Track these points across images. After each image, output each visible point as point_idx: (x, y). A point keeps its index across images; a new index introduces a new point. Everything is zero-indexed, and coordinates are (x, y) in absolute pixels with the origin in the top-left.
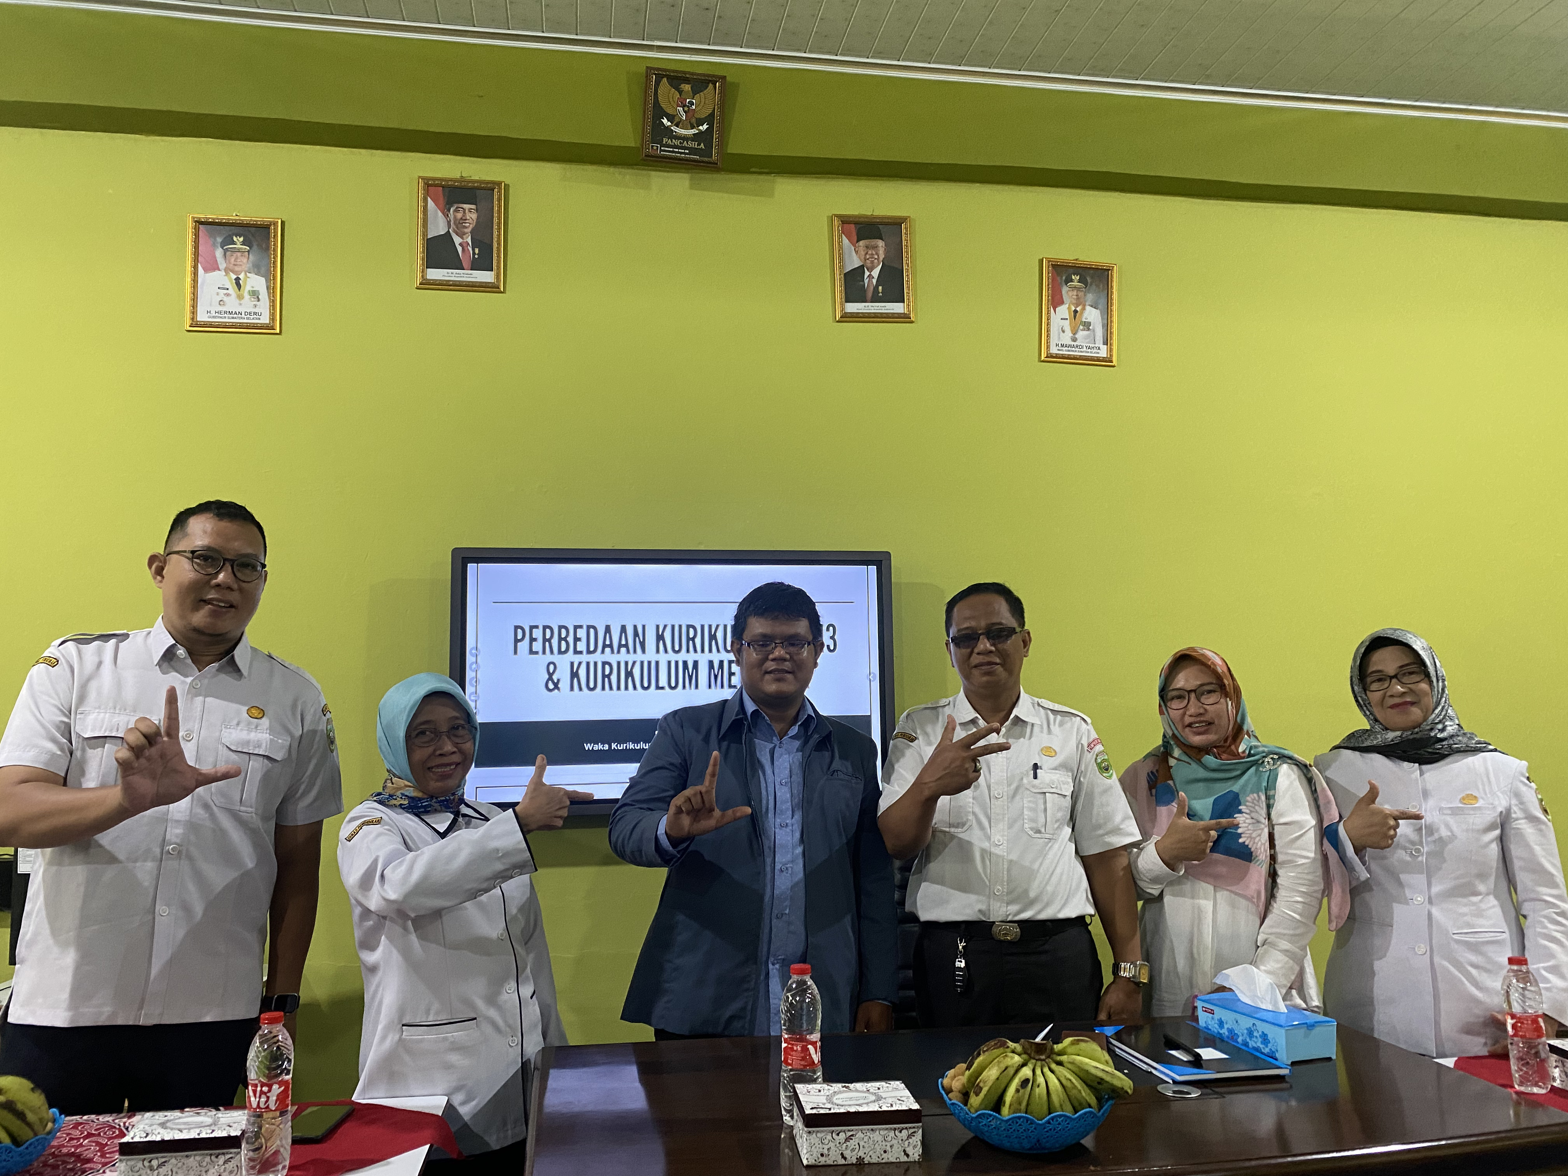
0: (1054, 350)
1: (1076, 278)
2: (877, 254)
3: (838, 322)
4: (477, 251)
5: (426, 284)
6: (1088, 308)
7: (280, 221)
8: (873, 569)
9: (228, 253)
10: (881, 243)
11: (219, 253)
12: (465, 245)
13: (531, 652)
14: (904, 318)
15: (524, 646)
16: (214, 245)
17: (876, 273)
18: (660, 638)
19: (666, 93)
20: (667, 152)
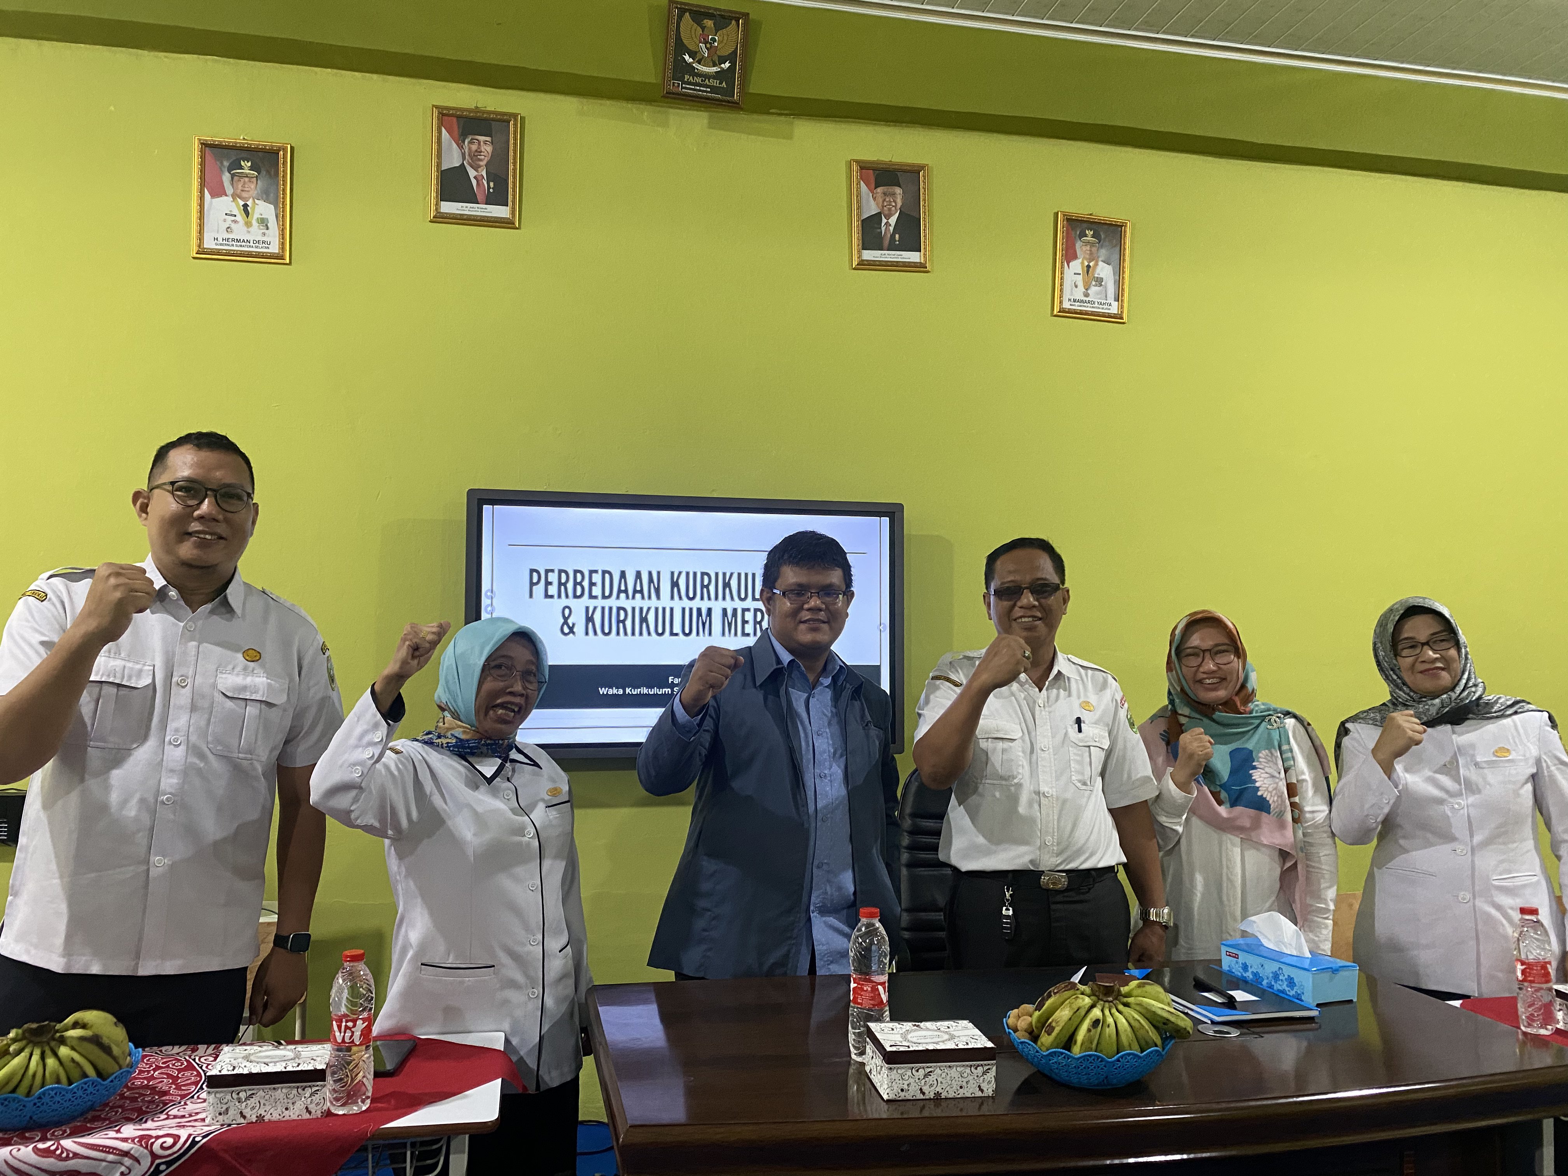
0: (1066, 305)
1: (1090, 233)
2: (895, 201)
3: (854, 269)
4: (492, 184)
5: (440, 218)
6: (1101, 263)
7: (289, 146)
8: (885, 520)
9: (236, 178)
10: (898, 191)
11: (226, 177)
12: (480, 178)
13: (547, 596)
14: (919, 267)
15: (539, 589)
16: (222, 171)
17: (893, 220)
18: (675, 584)
19: (689, 29)
20: (689, 90)
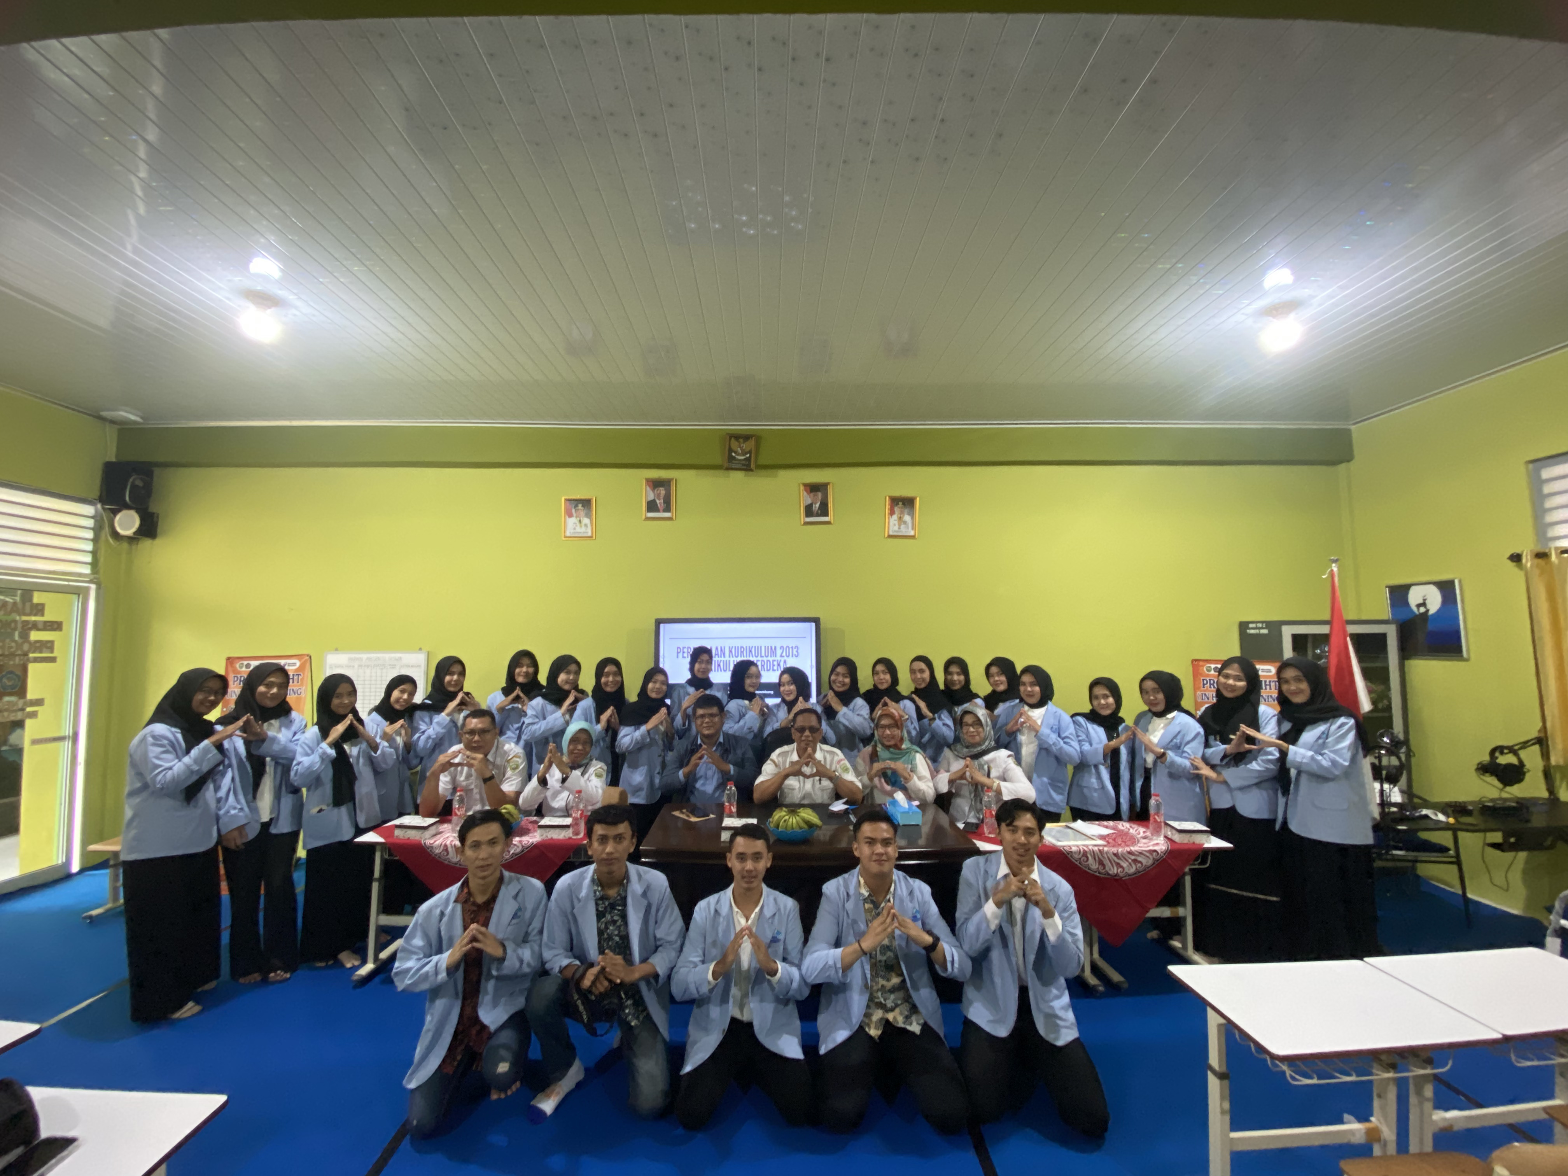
0: (891, 533)
1: (900, 503)
2: (818, 497)
4: (665, 505)
6: (905, 515)
8: (813, 624)
9: (577, 511)
10: (819, 493)
11: (573, 511)
12: (661, 503)
14: (828, 523)
17: (818, 505)
18: (730, 651)
19: (734, 444)
